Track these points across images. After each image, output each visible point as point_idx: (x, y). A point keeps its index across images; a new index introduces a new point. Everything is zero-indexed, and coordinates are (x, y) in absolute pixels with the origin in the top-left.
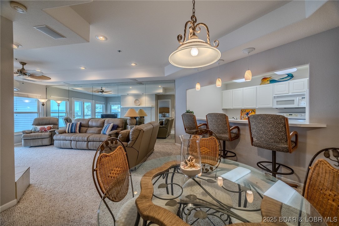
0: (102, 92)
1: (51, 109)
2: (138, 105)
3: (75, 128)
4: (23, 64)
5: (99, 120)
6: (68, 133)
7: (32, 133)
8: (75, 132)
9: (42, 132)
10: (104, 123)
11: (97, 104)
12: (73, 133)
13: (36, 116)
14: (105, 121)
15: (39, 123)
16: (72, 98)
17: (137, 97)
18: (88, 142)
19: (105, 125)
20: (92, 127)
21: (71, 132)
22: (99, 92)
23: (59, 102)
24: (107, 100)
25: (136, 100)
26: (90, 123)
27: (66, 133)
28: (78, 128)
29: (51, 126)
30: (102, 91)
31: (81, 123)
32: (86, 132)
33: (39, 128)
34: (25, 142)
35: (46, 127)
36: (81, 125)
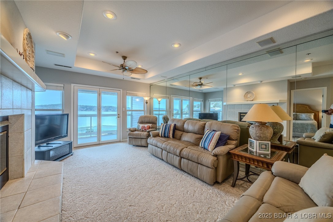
0: (201, 85)
1: (154, 107)
2: (251, 99)
3: (168, 131)
4: (125, 58)
5: (196, 123)
6: (162, 137)
7: (136, 131)
8: (168, 137)
9: (142, 131)
10: (203, 128)
11: (195, 101)
12: (166, 137)
13: (142, 114)
14: (205, 124)
15: (142, 121)
16: (172, 95)
17: (249, 89)
18: (181, 158)
19: (206, 132)
20: (188, 132)
21: (165, 137)
22: (197, 86)
23: (160, 100)
24: (206, 96)
25: (248, 93)
26: (186, 126)
27: (159, 136)
28: (171, 132)
29: (150, 125)
30: (200, 83)
31: (175, 125)
32: (180, 139)
33: (141, 125)
34: (129, 140)
35: (146, 125)
36: (175, 128)
